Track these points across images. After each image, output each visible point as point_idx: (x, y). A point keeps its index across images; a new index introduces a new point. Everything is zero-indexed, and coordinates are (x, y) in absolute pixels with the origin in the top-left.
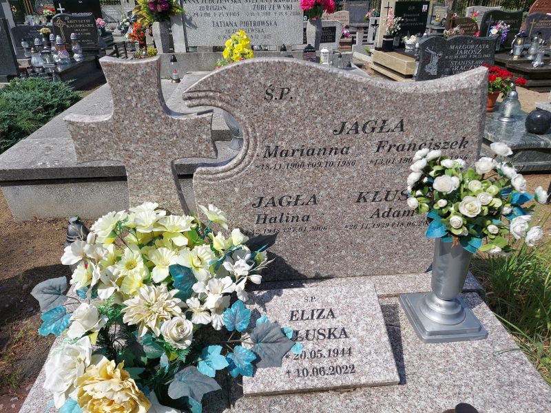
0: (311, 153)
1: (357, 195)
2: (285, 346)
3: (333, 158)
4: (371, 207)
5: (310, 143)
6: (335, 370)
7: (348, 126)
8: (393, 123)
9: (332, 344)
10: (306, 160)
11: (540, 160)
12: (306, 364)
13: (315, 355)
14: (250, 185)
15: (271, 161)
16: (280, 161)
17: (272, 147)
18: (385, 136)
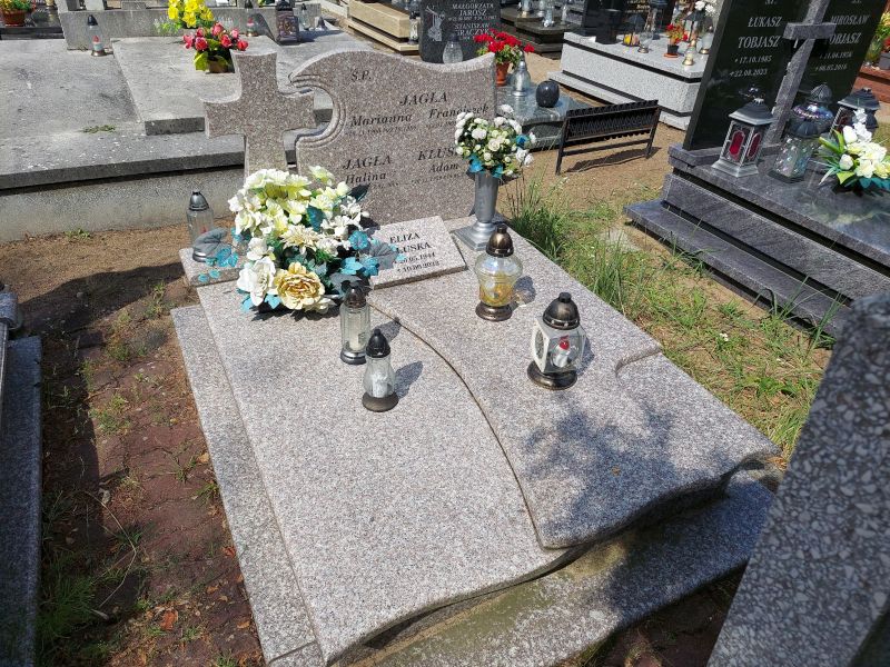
0: (385, 120)
1: (418, 154)
2: (393, 256)
3: (401, 124)
4: (428, 163)
5: (384, 112)
6: (426, 265)
7: (410, 98)
8: (439, 96)
9: (422, 252)
10: (381, 126)
11: (551, 134)
12: (408, 264)
13: (411, 259)
14: (341, 149)
15: (356, 129)
16: (364, 128)
17: (357, 118)
18: (435, 106)
